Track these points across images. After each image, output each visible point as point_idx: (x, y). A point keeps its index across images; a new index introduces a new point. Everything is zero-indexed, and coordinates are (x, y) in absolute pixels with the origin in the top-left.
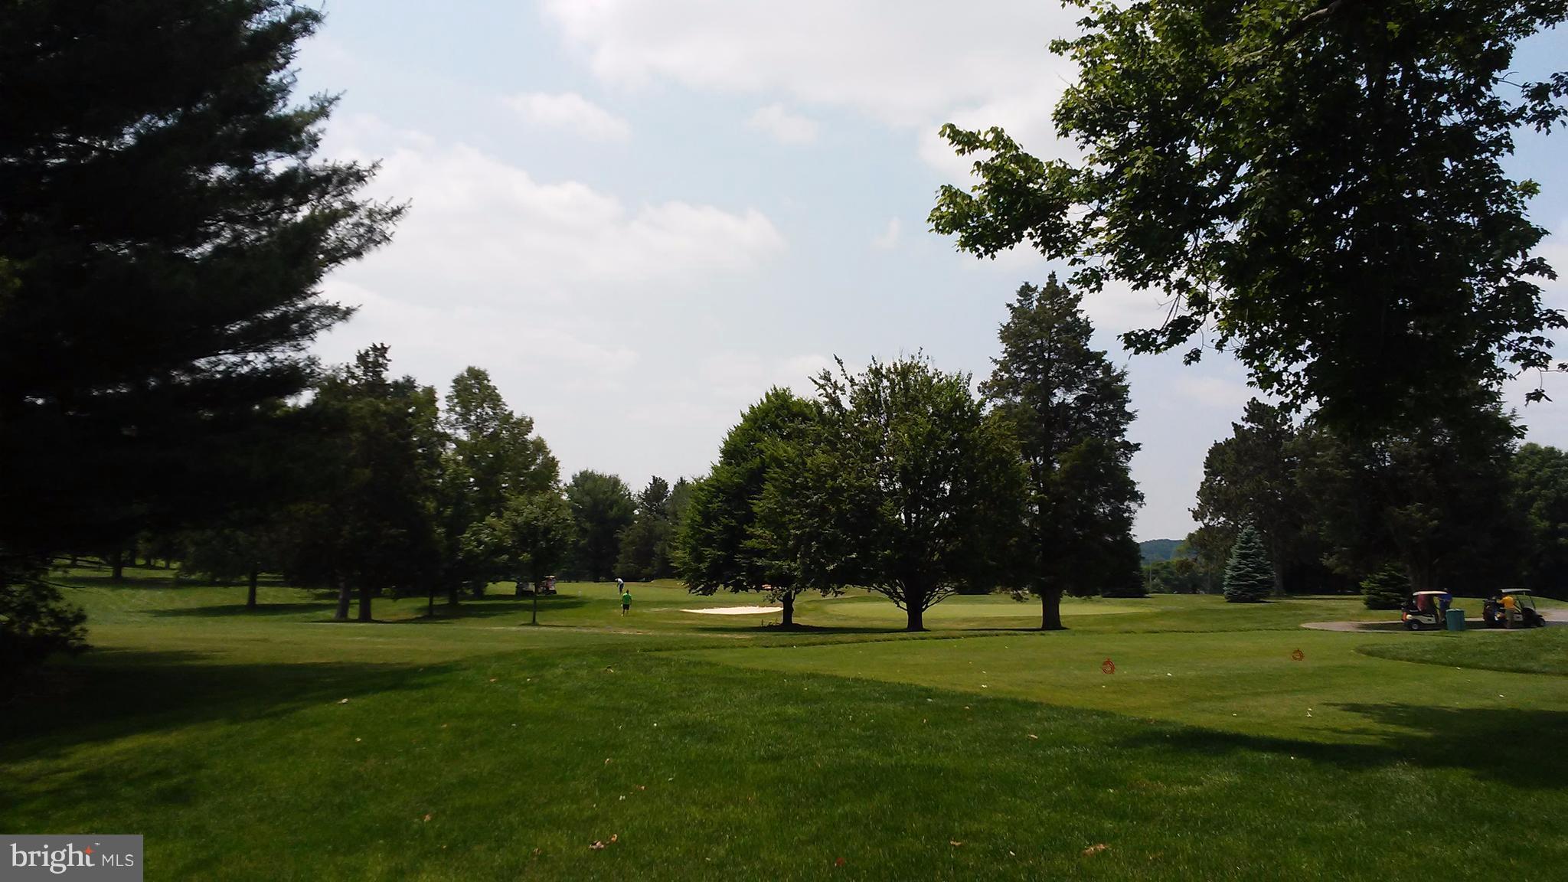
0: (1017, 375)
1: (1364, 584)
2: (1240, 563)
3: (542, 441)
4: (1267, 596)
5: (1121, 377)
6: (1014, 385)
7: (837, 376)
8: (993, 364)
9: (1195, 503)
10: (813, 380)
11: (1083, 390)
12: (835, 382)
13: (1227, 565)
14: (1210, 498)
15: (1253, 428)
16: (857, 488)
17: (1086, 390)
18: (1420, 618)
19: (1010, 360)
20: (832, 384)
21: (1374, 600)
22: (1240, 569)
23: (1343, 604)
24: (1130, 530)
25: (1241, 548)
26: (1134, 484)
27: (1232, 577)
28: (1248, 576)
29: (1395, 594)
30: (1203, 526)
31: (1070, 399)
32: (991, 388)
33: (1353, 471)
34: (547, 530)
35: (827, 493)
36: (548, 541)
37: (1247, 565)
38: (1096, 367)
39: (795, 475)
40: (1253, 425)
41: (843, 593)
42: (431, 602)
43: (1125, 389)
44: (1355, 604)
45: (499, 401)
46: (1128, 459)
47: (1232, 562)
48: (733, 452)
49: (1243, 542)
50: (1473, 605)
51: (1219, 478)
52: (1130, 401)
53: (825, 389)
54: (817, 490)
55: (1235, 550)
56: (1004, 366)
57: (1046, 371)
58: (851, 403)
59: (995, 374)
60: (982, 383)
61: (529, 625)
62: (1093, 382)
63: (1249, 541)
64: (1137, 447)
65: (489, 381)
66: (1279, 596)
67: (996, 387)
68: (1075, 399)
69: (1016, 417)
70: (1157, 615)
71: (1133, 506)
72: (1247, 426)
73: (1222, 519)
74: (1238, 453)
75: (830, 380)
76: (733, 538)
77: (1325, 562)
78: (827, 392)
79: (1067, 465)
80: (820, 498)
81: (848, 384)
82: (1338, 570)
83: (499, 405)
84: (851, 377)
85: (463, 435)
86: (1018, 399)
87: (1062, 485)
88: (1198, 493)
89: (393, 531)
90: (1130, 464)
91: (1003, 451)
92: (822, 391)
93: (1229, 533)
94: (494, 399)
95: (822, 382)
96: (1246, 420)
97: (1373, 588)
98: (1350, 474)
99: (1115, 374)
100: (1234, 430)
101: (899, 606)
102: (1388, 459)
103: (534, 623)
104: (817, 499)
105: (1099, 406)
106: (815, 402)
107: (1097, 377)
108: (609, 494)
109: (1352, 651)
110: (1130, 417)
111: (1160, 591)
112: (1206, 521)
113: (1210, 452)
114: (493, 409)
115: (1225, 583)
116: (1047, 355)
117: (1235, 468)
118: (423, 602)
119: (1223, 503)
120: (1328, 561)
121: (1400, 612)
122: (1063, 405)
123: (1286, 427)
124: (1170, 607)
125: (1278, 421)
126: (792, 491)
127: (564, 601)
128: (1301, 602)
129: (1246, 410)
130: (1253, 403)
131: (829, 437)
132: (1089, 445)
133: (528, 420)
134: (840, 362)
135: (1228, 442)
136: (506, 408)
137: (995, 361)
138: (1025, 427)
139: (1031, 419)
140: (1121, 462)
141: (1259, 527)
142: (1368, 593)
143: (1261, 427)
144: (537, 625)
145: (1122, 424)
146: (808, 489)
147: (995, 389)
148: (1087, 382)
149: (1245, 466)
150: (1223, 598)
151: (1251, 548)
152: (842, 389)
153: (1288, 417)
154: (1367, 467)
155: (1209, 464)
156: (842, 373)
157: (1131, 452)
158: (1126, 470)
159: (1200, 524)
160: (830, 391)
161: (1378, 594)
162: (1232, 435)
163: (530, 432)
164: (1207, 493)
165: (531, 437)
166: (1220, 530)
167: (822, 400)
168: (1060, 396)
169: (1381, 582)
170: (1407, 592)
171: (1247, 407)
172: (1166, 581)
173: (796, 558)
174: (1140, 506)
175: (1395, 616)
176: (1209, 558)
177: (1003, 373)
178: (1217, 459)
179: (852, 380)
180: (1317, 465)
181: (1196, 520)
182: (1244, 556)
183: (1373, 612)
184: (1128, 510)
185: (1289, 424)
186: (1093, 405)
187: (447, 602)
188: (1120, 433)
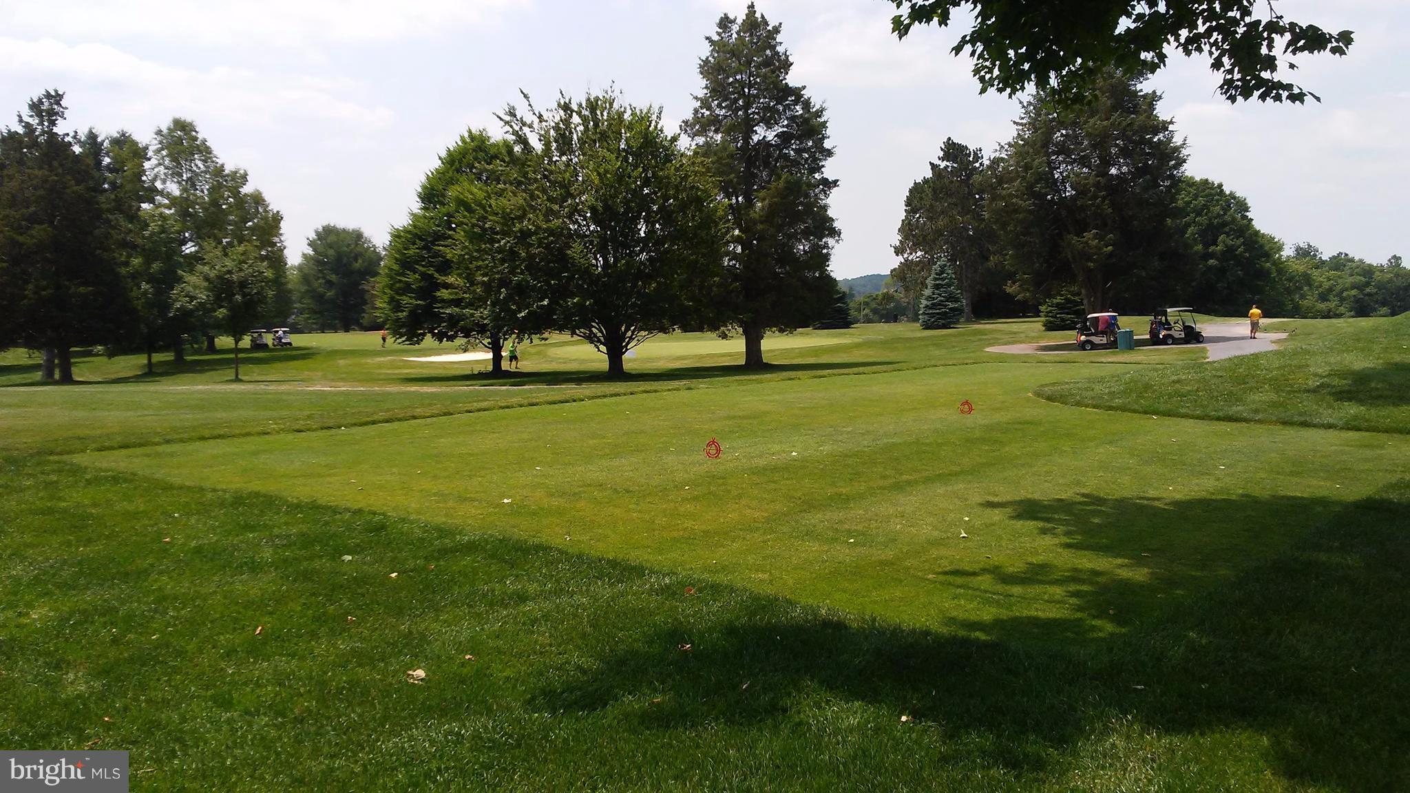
0: (717, 112)
1: (1042, 308)
2: (934, 294)
3: (260, 193)
4: (957, 322)
5: (819, 113)
6: (715, 122)
7: (523, 112)
8: (695, 101)
9: (896, 239)
10: (498, 117)
11: (783, 126)
12: (521, 118)
13: (923, 295)
14: (911, 234)
15: (948, 166)
16: (545, 230)
17: (787, 126)
18: (1093, 338)
19: (710, 97)
20: (517, 120)
21: (1051, 322)
22: (934, 299)
23: (1024, 326)
24: (828, 266)
25: (935, 279)
26: (833, 220)
27: (927, 306)
28: (940, 305)
29: (1069, 316)
30: (903, 261)
31: (771, 136)
32: (692, 126)
33: (1036, 202)
34: (243, 284)
35: (516, 237)
36: (244, 295)
37: (940, 295)
38: (796, 102)
39: (483, 219)
40: (948, 164)
41: (547, 339)
42: (150, 360)
43: (824, 125)
44: (1034, 326)
45: (210, 153)
46: (827, 196)
47: (927, 292)
48: (430, 196)
49: (937, 274)
50: (1137, 323)
51: (918, 215)
52: (829, 137)
53: (511, 127)
54: (505, 234)
55: (930, 282)
56: (705, 103)
57: (747, 106)
58: (540, 140)
59: (696, 111)
60: (683, 122)
61: (231, 381)
62: (792, 119)
63: (942, 272)
64: (835, 183)
65: (197, 132)
66: (969, 321)
67: (698, 125)
68: (775, 136)
69: (715, 154)
70: (857, 346)
71: (831, 242)
72: (943, 164)
73: (919, 253)
74: (934, 191)
75: (515, 116)
76: (429, 288)
77: (1009, 290)
78: (513, 129)
79: (767, 202)
80: (509, 242)
81: (536, 120)
82: (1020, 297)
83: (210, 158)
84: (539, 113)
85: (174, 189)
86: (719, 137)
87: (762, 223)
88: (899, 230)
89: (82, 289)
90: (828, 201)
91: (698, 188)
92: (507, 128)
93: (925, 265)
94: (205, 151)
95: (508, 118)
96: (943, 159)
97: (1050, 312)
98: (1034, 204)
99: (814, 110)
100: (932, 169)
101: (599, 350)
102: (1069, 189)
103: (237, 380)
104: (505, 244)
105: (798, 142)
106: (505, 141)
107: (797, 114)
108: (353, 246)
109: (1030, 394)
110: (829, 153)
111: (869, 321)
112: (906, 256)
113: (911, 191)
114: (205, 161)
115: (921, 312)
116: (746, 90)
117: (931, 206)
118: (142, 360)
119: (921, 239)
120: (1011, 289)
121: (1074, 333)
122: (764, 143)
123: (977, 165)
124: (872, 337)
125: (971, 159)
126: (481, 236)
127: (294, 353)
128: (988, 326)
129: (942, 149)
130: (949, 144)
131: (519, 178)
132: (787, 182)
133: (242, 172)
134: (526, 96)
135: (926, 181)
136: (217, 160)
137: (696, 98)
138: (725, 165)
139: (731, 156)
140: (821, 199)
141: (952, 260)
142: (1046, 316)
143: (955, 165)
144: (241, 381)
145: (820, 160)
146: (497, 233)
147: (697, 128)
148: (787, 118)
149: (941, 202)
150: (918, 325)
151: (943, 279)
152: (530, 126)
153: (980, 155)
154: (1049, 197)
155: (909, 202)
156: (530, 108)
157: (830, 188)
158: (825, 208)
159: (900, 259)
160: (517, 128)
161: (1056, 317)
162: (929, 174)
163: (245, 184)
164: (907, 229)
165: (246, 190)
166: (918, 263)
167: (511, 138)
168: (761, 133)
169: (1058, 305)
170: (1081, 314)
171: (943, 147)
172: (875, 311)
173: (487, 305)
174: (837, 241)
175: (1071, 337)
176: (907, 289)
177: (704, 110)
178: (918, 197)
179: (540, 117)
180: (1003, 198)
181: (897, 255)
182: (937, 287)
183: (1050, 333)
184: (826, 246)
185: (980, 161)
186: (793, 141)
187: (173, 358)
188: (819, 169)
